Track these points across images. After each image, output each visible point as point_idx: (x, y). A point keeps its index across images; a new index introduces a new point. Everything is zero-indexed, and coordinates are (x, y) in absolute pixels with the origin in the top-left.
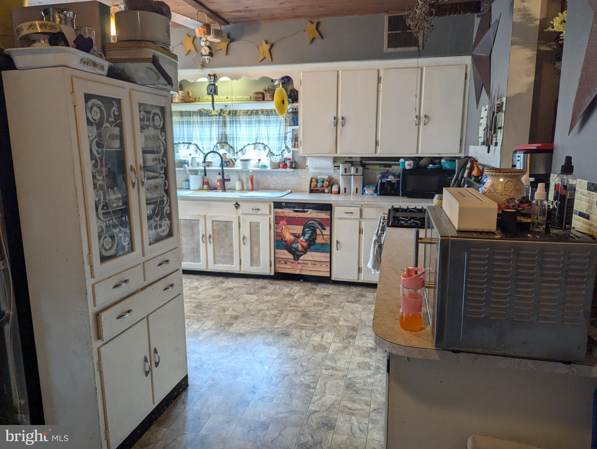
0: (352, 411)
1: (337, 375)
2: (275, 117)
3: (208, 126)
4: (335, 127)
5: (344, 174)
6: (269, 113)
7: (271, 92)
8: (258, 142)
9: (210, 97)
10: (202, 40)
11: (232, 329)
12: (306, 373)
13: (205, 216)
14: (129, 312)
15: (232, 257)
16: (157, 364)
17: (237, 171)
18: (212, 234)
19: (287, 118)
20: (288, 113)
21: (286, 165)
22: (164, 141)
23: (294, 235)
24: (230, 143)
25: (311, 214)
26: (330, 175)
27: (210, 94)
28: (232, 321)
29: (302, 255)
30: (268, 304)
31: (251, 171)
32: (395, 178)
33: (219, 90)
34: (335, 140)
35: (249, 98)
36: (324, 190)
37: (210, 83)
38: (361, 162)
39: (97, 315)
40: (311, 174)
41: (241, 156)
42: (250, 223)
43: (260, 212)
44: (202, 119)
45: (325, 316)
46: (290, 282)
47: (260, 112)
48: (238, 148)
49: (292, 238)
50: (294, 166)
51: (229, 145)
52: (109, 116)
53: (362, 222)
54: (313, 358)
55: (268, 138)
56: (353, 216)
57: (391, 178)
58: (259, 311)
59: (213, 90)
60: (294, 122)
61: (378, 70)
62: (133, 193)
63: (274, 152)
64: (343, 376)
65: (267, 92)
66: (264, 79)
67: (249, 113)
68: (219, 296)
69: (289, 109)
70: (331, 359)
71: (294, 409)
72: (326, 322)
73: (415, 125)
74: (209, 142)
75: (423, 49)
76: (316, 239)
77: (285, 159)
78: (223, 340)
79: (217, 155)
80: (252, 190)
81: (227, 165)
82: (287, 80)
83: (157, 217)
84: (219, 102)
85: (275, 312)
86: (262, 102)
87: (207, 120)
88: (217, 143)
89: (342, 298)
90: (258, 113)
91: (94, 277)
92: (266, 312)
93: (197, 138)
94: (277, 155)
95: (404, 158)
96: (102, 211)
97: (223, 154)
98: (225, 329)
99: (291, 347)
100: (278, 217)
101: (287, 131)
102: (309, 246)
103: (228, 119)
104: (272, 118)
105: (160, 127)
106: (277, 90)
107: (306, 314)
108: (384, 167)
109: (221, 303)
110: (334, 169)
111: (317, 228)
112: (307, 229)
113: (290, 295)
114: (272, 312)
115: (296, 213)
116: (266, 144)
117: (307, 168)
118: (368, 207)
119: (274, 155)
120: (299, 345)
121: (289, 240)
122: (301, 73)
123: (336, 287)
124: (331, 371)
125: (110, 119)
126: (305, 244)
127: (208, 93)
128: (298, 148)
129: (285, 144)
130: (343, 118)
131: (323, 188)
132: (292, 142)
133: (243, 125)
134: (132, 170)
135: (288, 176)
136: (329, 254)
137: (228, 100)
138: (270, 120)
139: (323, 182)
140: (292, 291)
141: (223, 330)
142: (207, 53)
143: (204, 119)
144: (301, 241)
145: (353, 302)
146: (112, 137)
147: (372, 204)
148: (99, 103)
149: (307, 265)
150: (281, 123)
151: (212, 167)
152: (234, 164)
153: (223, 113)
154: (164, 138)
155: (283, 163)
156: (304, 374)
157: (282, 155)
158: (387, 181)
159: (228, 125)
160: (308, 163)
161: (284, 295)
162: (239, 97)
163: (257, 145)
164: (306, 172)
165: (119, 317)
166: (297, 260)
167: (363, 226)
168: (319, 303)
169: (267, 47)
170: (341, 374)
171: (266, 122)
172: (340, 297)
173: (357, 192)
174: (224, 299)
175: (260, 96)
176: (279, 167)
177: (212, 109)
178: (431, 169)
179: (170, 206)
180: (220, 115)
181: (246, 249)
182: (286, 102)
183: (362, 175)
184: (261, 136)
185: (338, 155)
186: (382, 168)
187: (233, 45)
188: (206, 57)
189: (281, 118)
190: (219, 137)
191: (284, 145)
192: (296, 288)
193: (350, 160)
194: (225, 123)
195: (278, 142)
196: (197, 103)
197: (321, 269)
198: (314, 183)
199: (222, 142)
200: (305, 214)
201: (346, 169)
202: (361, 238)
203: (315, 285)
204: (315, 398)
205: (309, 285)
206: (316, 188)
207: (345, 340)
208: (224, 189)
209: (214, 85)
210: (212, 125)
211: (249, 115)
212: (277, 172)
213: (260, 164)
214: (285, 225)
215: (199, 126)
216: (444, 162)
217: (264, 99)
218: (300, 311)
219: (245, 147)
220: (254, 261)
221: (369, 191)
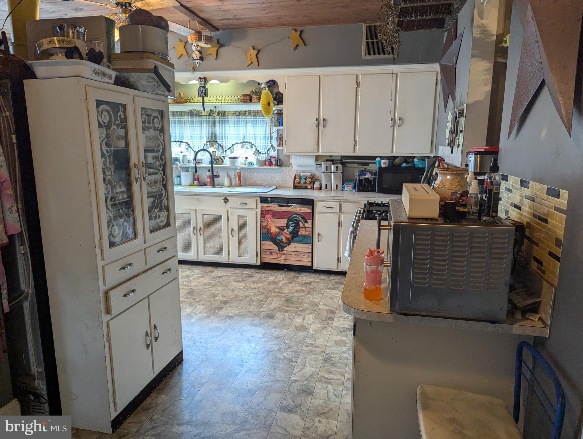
0: (329, 381)
1: (316, 351)
2: (261, 117)
3: (198, 125)
4: (317, 128)
5: (326, 171)
6: (256, 114)
7: (258, 94)
8: (245, 141)
9: (201, 98)
10: (193, 45)
11: (221, 312)
12: (288, 350)
13: (196, 209)
14: (133, 291)
15: (221, 249)
16: (156, 339)
17: (226, 168)
18: (202, 227)
19: (272, 119)
20: (274, 114)
21: (272, 162)
22: (162, 141)
23: (279, 228)
24: (219, 141)
25: (295, 208)
26: (312, 172)
27: (200, 96)
28: (221, 305)
29: (286, 246)
30: (254, 291)
31: (239, 168)
32: (371, 175)
33: (209, 92)
34: (317, 140)
35: (237, 100)
36: (307, 186)
37: (201, 85)
38: (341, 160)
39: (107, 293)
40: (295, 171)
41: (229, 154)
42: (238, 216)
43: (247, 207)
44: (193, 119)
45: (307, 301)
46: (274, 271)
47: (247, 113)
48: (227, 146)
49: (277, 230)
50: (279, 164)
51: (218, 144)
52: (116, 119)
53: (341, 216)
54: (295, 336)
55: (255, 137)
56: (333, 211)
57: (368, 176)
58: (247, 297)
59: (203, 92)
60: (280, 122)
61: (357, 75)
62: (136, 187)
63: (260, 151)
64: (322, 352)
65: (254, 94)
66: (251, 82)
67: (237, 114)
68: (209, 284)
69: (274, 111)
70: (310, 338)
71: (277, 379)
72: (308, 306)
73: (390, 127)
74: (199, 141)
75: (398, 56)
76: (299, 231)
77: (270, 157)
78: (214, 322)
79: (207, 153)
80: (240, 186)
81: (216, 162)
82: (272, 84)
83: (156, 209)
84: (209, 103)
85: (261, 297)
86: (249, 103)
87: (198, 120)
88: (207, 142)
89: (322, 285)
90: (246, 114)
91: (104, 260)
92: (253, 298)
93: (188, 137)
94: (263, 154)
95: (380, 157)
96: (111, 203)
97: (213, 152)
98: (215, 312)
99: (275, 328)
100: (264, 211)
101: (273, 131)
102: (293, 238)
103: (217, 119)
104: (259, 119)
105: (159, 129)
106: (264, 92)
107: (289, 299)
108: (362, 165)
109: (211, 290)
110: (316, 167)
111: (300, 221)
112: (291, 223)
113: (275, 283)
114: (258, 297)
115: (280, 208)
116: (253, 143)
117: (291, 165)
118: (346, 202)
119: (260, 153)
120: (283, 325)
121: (274, 232)
122: (286, 77)
123: (317, 276)
124: (311, 348)
125: (117, 122)
126: (289, 236)
127: (198, 94)
128: (282, 147)
129: (271, 143)
130: (324, 120)
131: (306, 185)
132: (277, 141)
133: (231, 125)
134: (135, 167)
135: (273, 173)
136: (311, 245)
137: (217, 101)
138: (256, 121)
139: (306, 179)
140: (277, 279)
141: (214, 314)
142: (198, 58)
143: (195, 119)
144: (285, 233)
145: (332, 289)
146: (119, 138)
147: (350, 199)
148: (108, 108)
149: (291, 255)
150: (267, 124)
151: (202, 164)
152: (223, 162)
153: (213, 114)
154: (162, 138)
155: (269, 161)
156: (286, 351)
157: (268, 153)
158: (365, 178)
159: (217, 125)
160: (292, 161)
161: (269, 282)
162: (228, 98)
163: (245, 143)
164: (290, 170)
165: (125, 296)
166: (282, 251)
167: (342, 220)
168: (302, 290)
169: (254, 53)
170: (320, 350)
171: (253, 122)
172: (321, 284)
173: (337, 189)
174: (214, 286)
175: (248, 98)
176: (265, 165)
177: (202, 110)
178: (404, 167)
179: (167, 199)
180: (209, 115)
181: (234, 241)
182: (272, 104)
183: (342, 173)
184: (248, 135)
185: (320, 154)
186: (361, 166)
187: (222, 50)
188: (197, 61)
189: (267, 119)
190: (208, 136)
191: (269, 144)
192: (280, 276)
193: (331, 158)
194: (214, 123)
195: (264, 141)
196: (188, 104)
197: (304, 260)
198: (297, 180)
199: (212, 140)
200: (289, 208)
201: (327, 167)
202: (340, 231)
203: (298, 274)
204: (296, 370)
205: (292, 274)
206: (300, 185)
207: (324, 322)
208: (214, 186)
209: (204, 87)
210: (202, 125)
211: (236, 116)
212: (263, 169)
213: (247, 162)
214: (270, 218)
215: (190, 125)
216: (416, 161)
217: (251, 101)
218: (284, 297)
219: (233, 145)
220: (241, 251)
221: (348, 187)
